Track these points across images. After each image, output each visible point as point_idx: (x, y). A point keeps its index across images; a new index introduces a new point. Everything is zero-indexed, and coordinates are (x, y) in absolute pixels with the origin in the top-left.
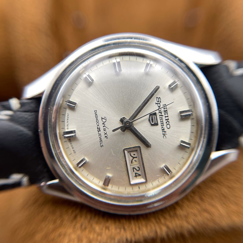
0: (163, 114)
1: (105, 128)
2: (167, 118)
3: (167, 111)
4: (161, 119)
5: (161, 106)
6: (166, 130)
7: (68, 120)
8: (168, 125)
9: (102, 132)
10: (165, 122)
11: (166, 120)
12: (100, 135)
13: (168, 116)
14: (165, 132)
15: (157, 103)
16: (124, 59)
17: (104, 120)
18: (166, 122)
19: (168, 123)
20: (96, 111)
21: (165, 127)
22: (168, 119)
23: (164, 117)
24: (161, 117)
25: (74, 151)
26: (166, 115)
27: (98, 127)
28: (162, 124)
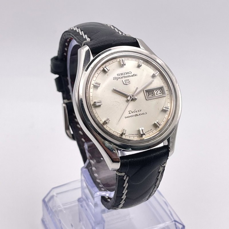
0: (123, 76)
1: (135, 112)
2: (125, 74)
3: (121, 74)
4: (126, 77)
6: (132, 74)
7: (132, 134)
8: (129, 73)
9: (138, 113)
10: (127, 75)
11: (126, 74)
12: (140, 115)
13: (124, 73)
14: (134, 75)
15: (117, 79)
17: (131, 112)
19: (128, 73)
20: (126, 118)
21: (130, 75)
22: (126, 73)
23: (125, 75)
24: (125, 77)
25: (151, 130)
26: (124, 74)
27: (135, 116)
28: (129, 76)
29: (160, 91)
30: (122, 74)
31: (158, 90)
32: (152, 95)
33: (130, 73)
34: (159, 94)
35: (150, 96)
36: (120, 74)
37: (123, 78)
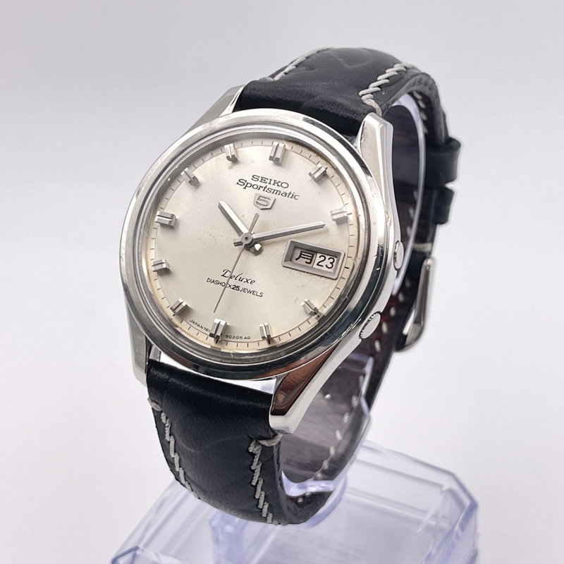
0: (264, 185)
1: (238, 278)
2: (272, 182)
3: (262, 178)
4: (269, 190)
5: (253, 183)
6: (288, 191)
7: (199, 325)
8: (283, 185)
9: (242, 285)
11: (274, 184)
12: (244, 290)
13: (271, 180)
14: (290, 194)
15: (244, 186)
16: (163, 207)
17: (227, 274)
18: (278, 185)
19: (280, 184)
20: (209, 280)
21: (283, 190)
22: (275, 181)
23: (269, 186)
24: (266, 189)
25: (245, 338)
26: (269, 181)
27: (232, 287)
28: (277, 192)
29: (332, 260)
30: (263, 180)
31: (327, 257)
32: (309, 261)
33: (285, 185)
34: (325, 268)
35: (302, 261)
36: (260, 179)
37: (262, 189)
